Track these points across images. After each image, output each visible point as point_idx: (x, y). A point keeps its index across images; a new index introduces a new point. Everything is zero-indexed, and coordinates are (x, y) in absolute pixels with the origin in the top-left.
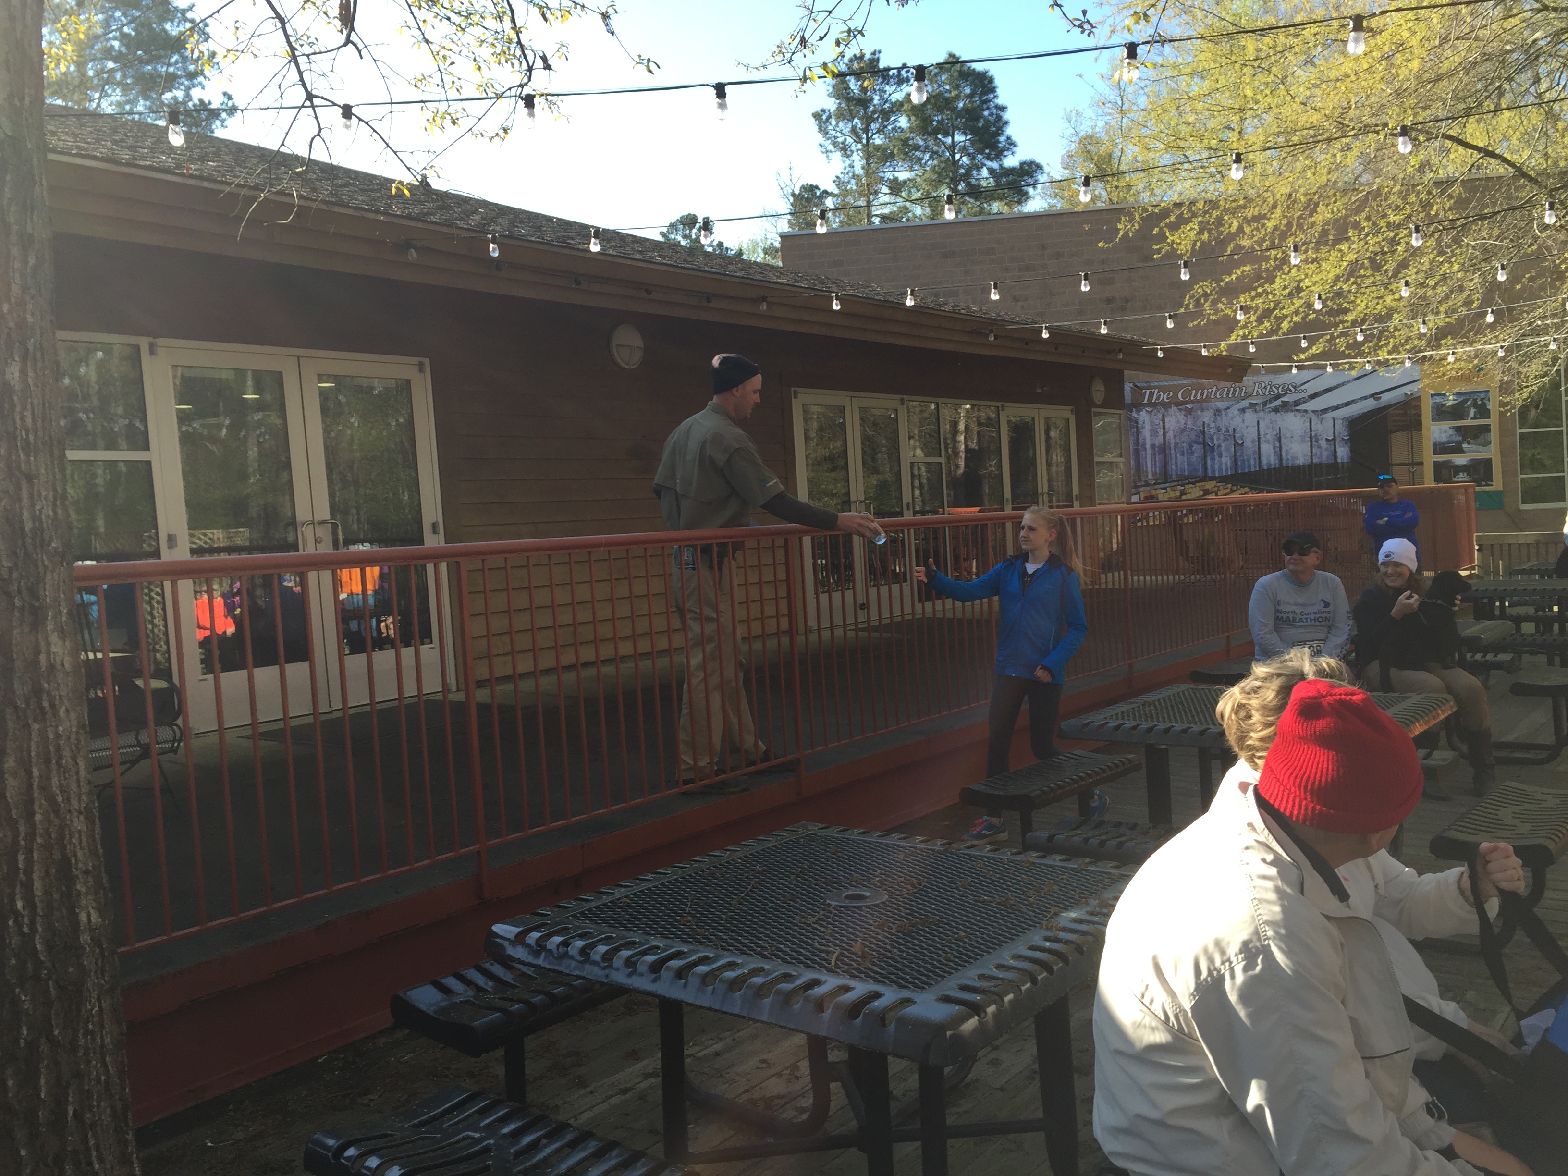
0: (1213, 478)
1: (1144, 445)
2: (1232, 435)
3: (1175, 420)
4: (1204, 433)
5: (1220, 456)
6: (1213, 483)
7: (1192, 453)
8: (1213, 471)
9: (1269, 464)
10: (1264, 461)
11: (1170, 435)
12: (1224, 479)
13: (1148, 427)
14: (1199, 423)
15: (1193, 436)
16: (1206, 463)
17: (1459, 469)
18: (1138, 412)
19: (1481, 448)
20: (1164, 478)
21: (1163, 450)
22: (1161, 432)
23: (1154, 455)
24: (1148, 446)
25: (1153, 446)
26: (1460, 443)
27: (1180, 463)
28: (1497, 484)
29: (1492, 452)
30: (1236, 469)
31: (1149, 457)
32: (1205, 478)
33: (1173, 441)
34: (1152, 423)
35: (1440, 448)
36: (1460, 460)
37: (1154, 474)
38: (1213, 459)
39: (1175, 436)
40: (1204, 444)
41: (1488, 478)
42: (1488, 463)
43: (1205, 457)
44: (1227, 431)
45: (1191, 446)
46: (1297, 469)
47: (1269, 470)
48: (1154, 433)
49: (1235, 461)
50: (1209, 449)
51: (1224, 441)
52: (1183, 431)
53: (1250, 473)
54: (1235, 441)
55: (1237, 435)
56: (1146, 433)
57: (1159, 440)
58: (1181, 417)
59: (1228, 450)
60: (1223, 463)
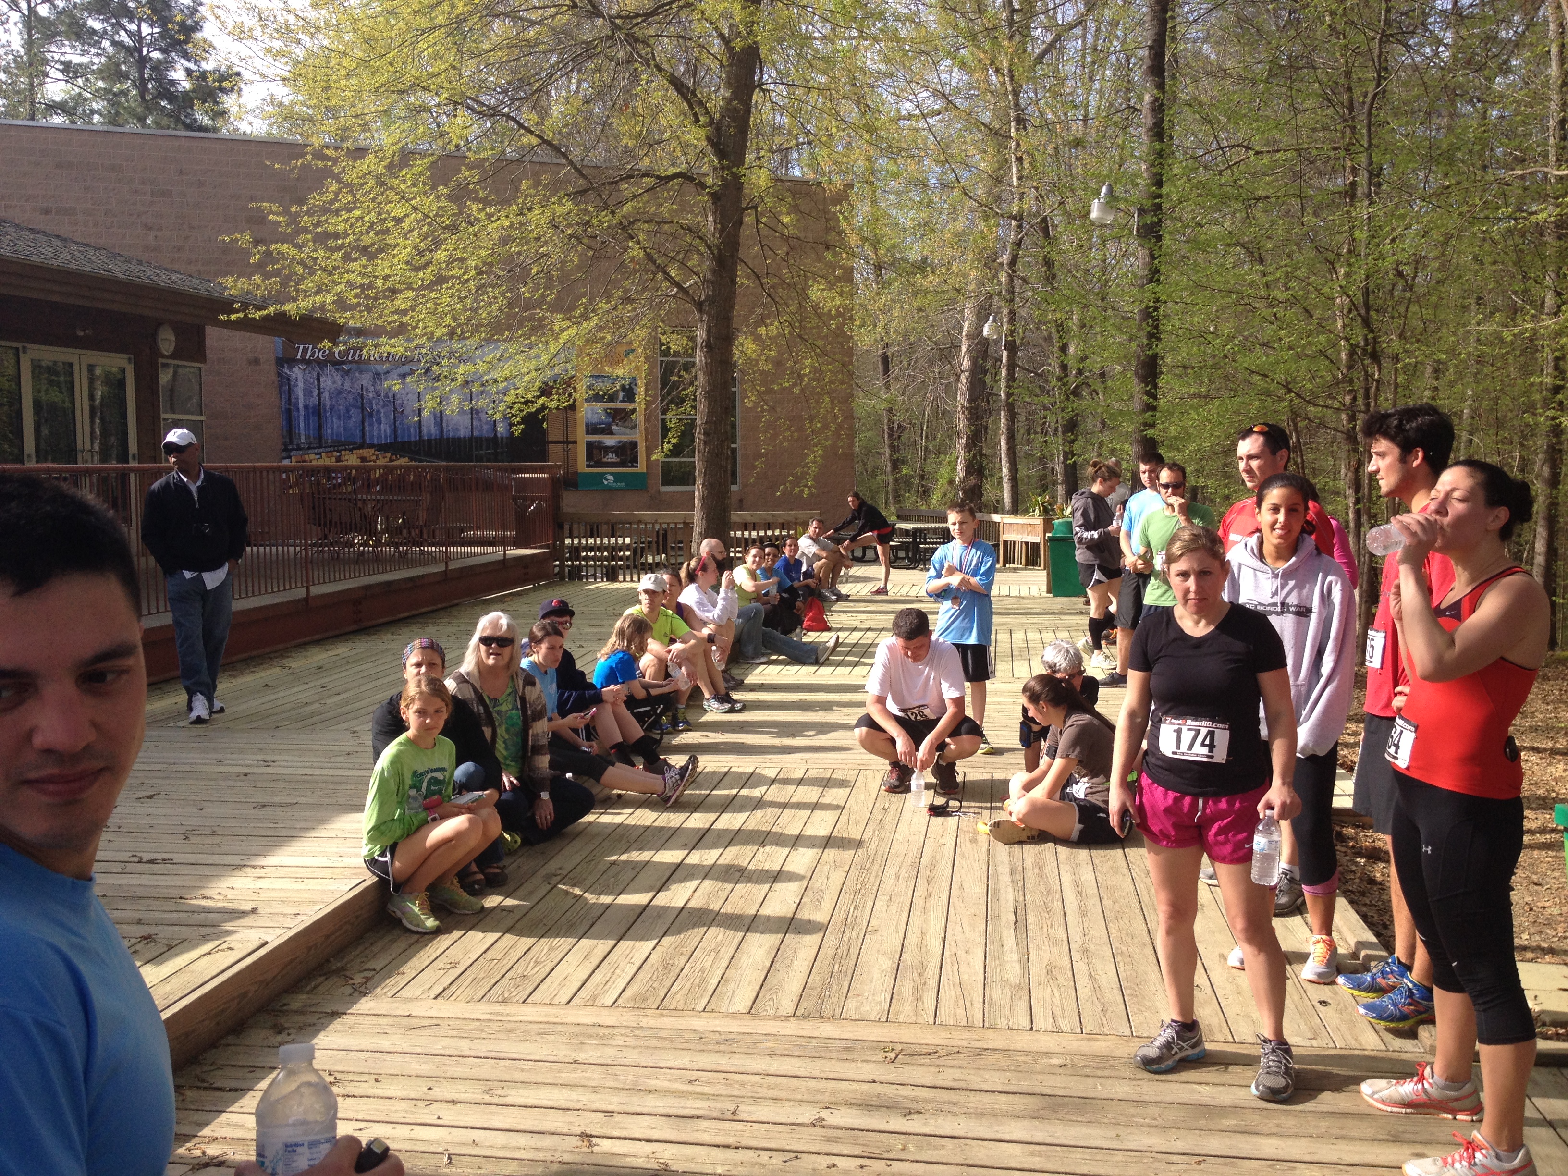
0: (371, 446)
1: (296, 405)
2: (392, 400)
3: (330, 380)
4: (362, 396)
5: (380, 422)
6: (372, 451)
7: (350, 417)
8: (372, 437)
9: (429, 434)
10: (425, 431)
11: (326, 395)
12: (382, 448)
13: (301, 384)
14: (357, 386)
15: (350, 398)
16: (363, 430)
17: (607, 449)
18: (290, 368)
19: (628, 431)
20: (319, 443)
21: (317, 412)
22: (316, 393)
23: (307, 417)
24: (301, 406)
25: (306, 407)
26: (609, 425)
27: (335, 427)
28: (641, 467)
29: (638, 436)
30: (396, 437)
31: (302, 418)
32: (361, 446)
33: (328, 403)
34: (306, 381)
35: (592, 429)
36: (610, 441)
37: (307, 437)
38: (371, 425)
39: (331, 398)
40: (363, 409)
41: (634, 460)
42: (634, 445)
43: (363, 422)
44: (387, 396)
45: (348, 411)
46: (457, 442)
47: (429, 441)
48: (308, 393)
49: (395, 430)
50: (367, 414)
51: (384, 406)
52: (340, 392)
53: (409, 442)
54: (395, 410)
55: (398, 402)
56: (300, 392)
57: (314, 400)
58: (338, 378)
59: (387, 417)
60: (382, 430)
